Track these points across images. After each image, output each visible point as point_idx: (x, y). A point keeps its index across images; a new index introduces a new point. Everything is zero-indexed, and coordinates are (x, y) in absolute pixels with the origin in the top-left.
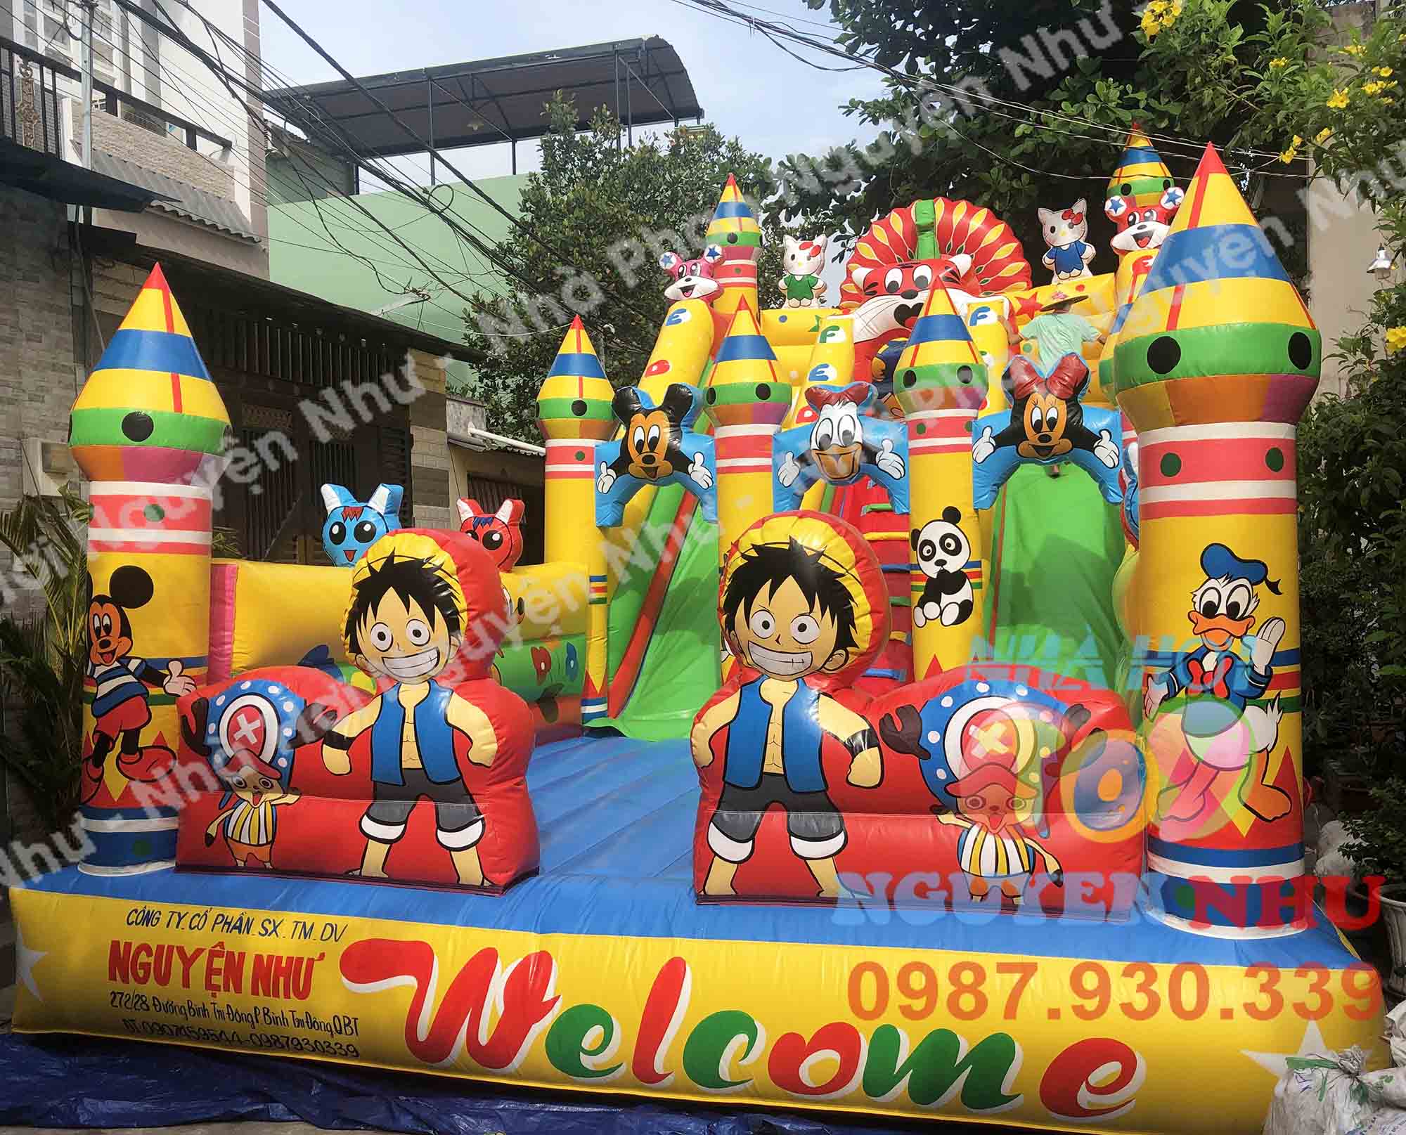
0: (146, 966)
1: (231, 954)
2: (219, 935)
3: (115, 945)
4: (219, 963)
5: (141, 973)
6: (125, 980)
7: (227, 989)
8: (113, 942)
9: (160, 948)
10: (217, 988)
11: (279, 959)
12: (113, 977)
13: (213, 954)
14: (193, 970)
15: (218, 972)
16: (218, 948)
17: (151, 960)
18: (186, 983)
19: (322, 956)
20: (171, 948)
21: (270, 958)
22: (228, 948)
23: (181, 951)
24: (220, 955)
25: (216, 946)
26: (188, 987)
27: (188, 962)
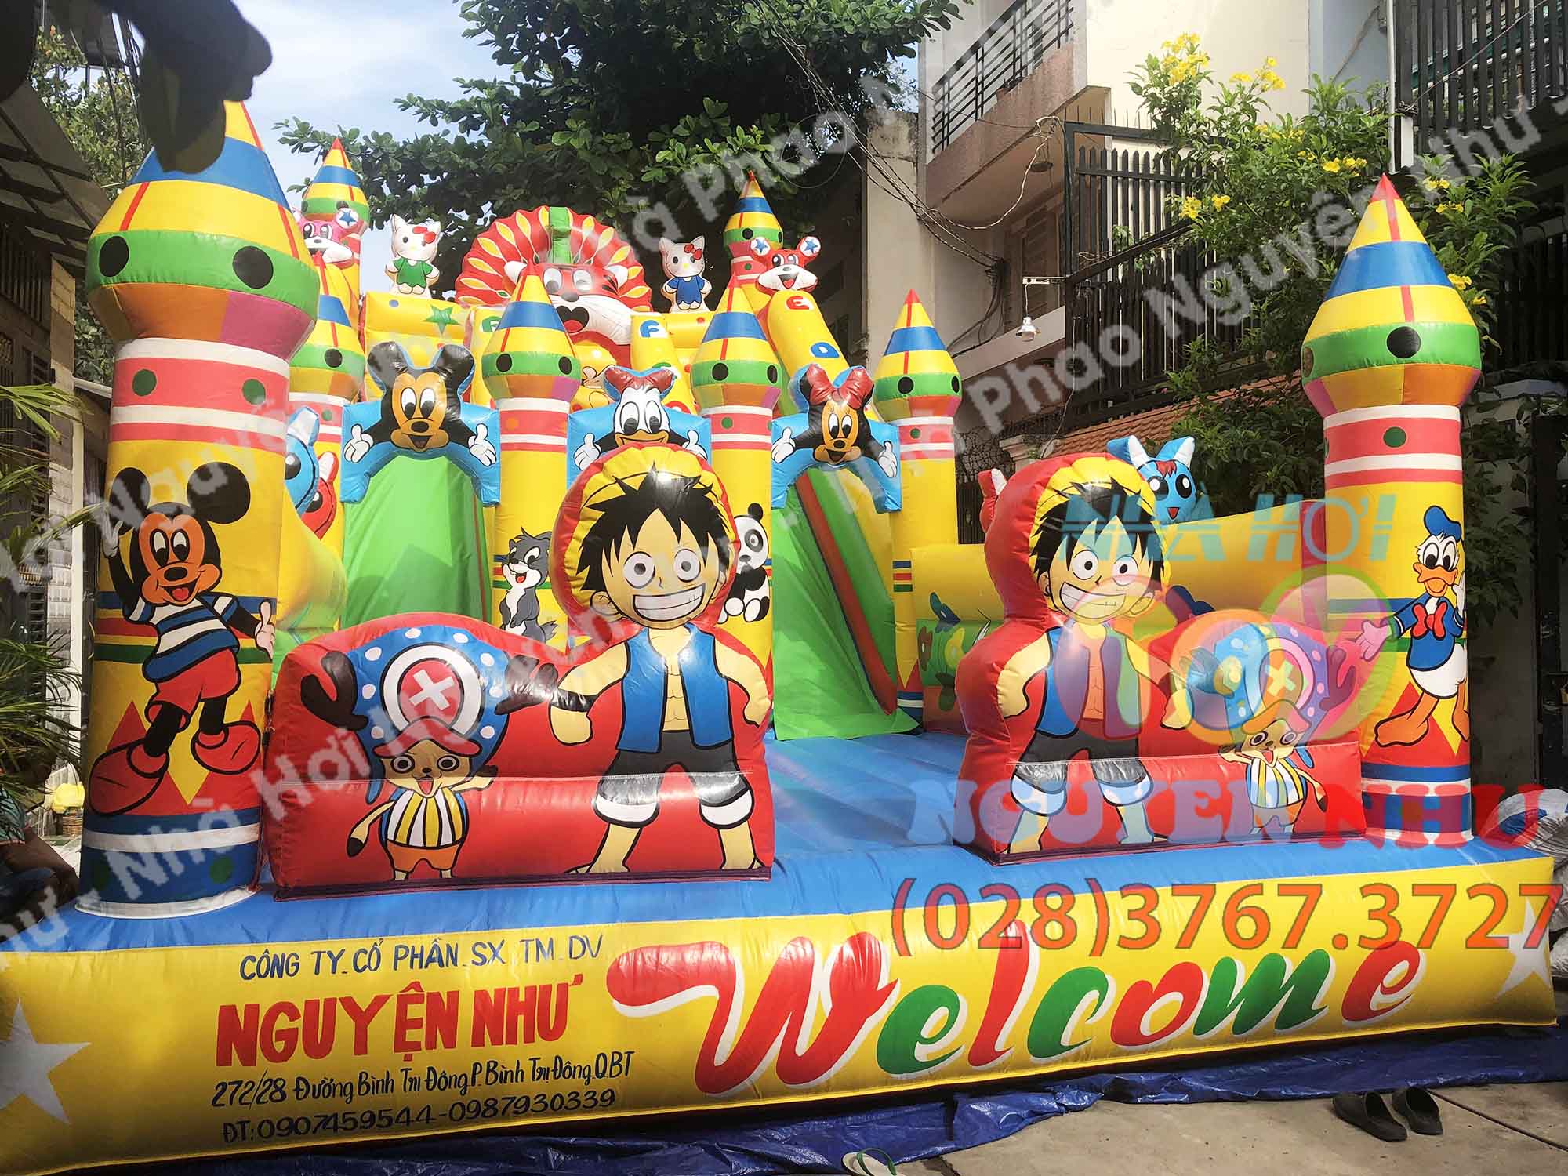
0: (289, 1036)
1: (435, 998)
2: (407, 974)
3: (227, 1013)
4: (417, 1011)
5: (279, 1046)
6: (249, 1060)
7: (431, 1045)
8: (222, 1008)
9: (312, 1006)
10: (416, 1046)
11: (514, 992)
12: (224, 1059)
13: (404, 1001)
14: (372, 1028)
15: (416, 1024)
16: (412, 991)
17: (299, 1024)
18: (361, 1047)
19: (579, 979)
20: (330, 1004)
21: (500, 992)
22: (427, 988)
23: (350, 1004)
24: (418, 1000)
25: (408, 989)
26: (365, 1052)
27: (362, 1018)
